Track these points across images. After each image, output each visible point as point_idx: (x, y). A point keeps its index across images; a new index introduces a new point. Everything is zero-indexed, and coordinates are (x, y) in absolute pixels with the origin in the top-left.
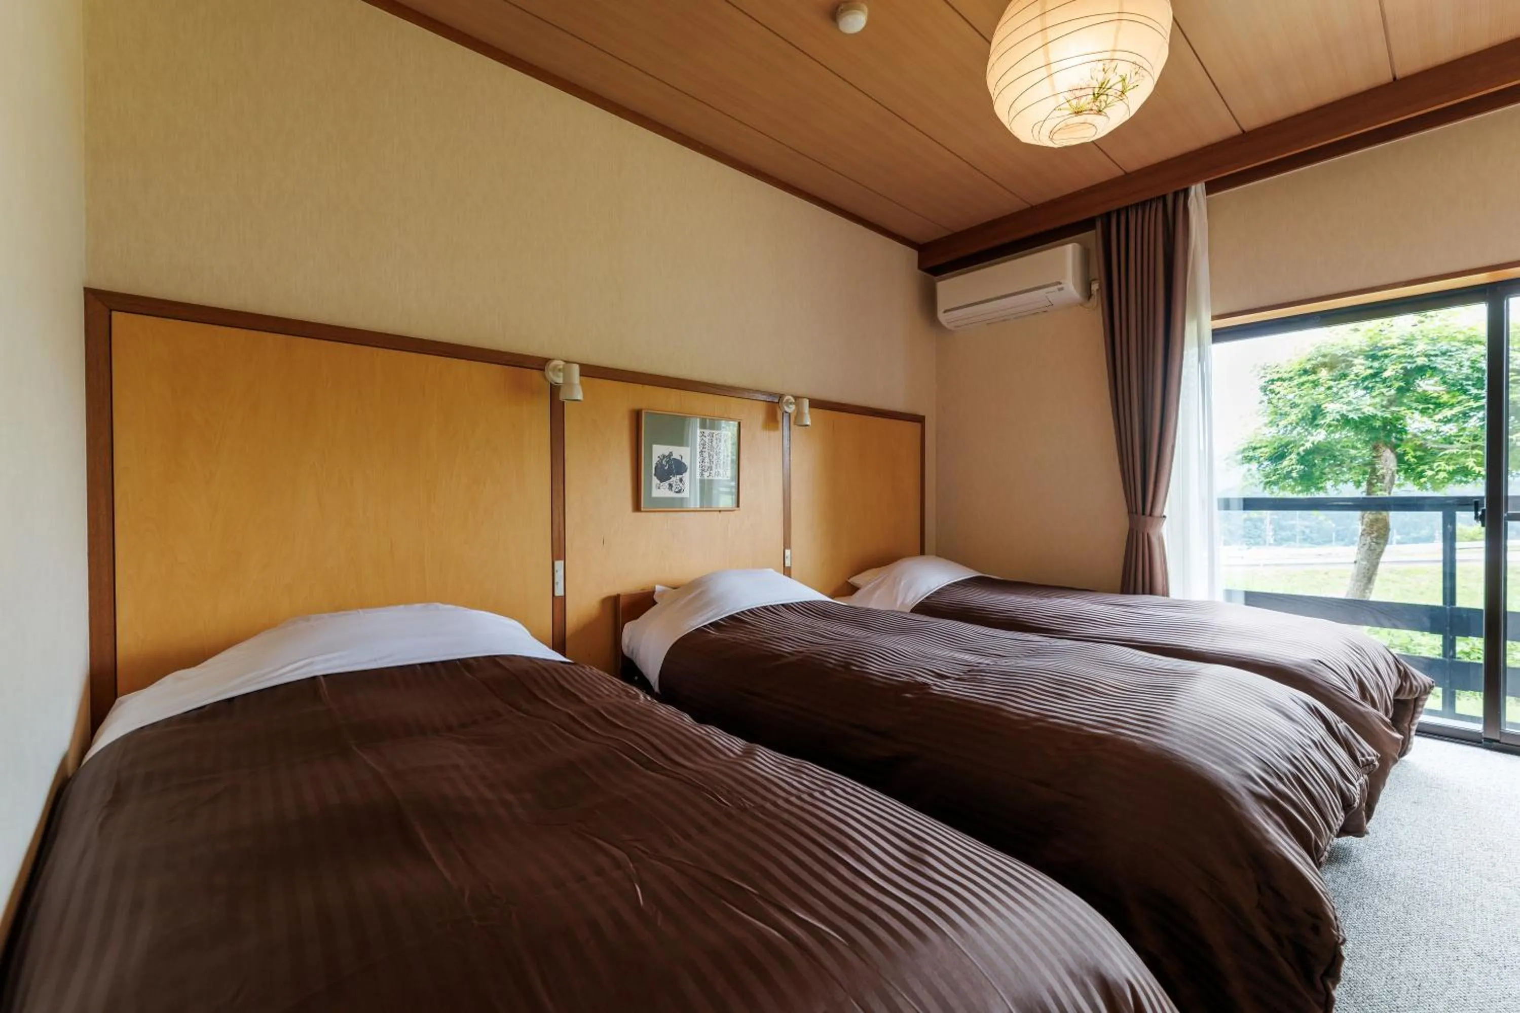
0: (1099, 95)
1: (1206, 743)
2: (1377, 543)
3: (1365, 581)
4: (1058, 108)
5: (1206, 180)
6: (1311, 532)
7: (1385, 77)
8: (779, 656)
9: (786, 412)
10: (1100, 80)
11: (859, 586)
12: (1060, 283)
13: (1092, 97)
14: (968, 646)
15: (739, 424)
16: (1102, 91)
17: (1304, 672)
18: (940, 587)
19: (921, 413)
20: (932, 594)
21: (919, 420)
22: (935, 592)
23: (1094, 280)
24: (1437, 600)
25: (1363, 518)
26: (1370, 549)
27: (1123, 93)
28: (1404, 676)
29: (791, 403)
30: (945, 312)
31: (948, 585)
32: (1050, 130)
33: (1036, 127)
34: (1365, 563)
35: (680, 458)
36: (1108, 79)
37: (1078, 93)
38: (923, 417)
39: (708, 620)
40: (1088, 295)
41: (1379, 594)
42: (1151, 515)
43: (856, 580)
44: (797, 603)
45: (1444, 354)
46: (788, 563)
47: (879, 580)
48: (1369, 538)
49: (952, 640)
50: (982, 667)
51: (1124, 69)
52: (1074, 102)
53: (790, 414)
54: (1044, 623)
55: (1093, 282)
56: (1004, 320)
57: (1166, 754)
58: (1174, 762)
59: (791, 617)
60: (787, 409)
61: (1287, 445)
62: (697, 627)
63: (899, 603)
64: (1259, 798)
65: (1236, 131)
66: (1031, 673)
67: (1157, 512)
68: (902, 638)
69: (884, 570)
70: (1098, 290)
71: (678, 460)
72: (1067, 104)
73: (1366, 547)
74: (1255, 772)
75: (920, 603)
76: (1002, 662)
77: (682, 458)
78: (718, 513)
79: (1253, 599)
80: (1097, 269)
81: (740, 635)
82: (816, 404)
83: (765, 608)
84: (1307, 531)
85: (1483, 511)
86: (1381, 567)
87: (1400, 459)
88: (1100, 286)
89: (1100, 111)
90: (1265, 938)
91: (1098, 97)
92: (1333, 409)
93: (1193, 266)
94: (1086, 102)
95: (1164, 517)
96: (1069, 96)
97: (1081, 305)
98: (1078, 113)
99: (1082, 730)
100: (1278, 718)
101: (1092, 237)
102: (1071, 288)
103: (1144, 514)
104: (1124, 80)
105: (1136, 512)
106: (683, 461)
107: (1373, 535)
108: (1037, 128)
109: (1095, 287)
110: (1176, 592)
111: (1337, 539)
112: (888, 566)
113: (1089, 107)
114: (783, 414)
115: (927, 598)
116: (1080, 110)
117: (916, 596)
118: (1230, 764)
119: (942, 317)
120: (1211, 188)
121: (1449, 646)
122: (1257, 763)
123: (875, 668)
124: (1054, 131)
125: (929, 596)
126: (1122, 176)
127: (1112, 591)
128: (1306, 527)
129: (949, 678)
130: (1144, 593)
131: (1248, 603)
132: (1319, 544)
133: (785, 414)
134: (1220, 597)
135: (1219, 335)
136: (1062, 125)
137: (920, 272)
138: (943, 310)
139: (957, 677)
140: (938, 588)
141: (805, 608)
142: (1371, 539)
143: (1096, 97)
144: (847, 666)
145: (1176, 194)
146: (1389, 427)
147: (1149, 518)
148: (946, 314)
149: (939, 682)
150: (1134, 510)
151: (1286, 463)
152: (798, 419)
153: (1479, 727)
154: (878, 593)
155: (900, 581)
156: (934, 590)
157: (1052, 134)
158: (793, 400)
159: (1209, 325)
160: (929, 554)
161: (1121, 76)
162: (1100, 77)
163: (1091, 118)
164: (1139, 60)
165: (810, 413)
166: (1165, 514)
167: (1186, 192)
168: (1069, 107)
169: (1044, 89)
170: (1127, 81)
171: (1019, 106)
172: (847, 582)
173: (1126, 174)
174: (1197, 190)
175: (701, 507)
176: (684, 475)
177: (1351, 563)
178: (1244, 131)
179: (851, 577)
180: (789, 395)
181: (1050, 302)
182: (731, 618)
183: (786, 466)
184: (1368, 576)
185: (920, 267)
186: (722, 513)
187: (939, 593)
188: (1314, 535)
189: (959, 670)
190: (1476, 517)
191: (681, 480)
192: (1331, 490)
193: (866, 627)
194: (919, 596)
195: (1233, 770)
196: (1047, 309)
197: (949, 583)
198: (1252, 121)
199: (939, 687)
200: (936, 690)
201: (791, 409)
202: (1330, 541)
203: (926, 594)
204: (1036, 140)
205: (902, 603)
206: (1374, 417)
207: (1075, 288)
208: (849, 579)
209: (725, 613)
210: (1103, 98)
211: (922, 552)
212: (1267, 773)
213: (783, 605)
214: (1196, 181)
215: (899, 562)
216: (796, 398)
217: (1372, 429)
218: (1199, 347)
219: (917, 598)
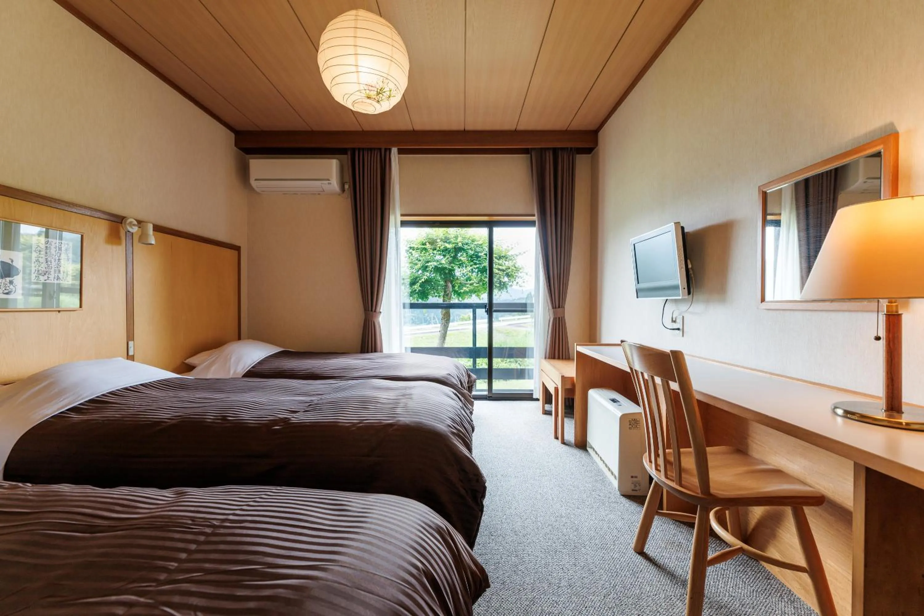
0: (380, 93)
1: (432, 415)
2: (447, 323)
3: (443, 339)
4: (359, 91)
5: (398, 147)
6: (415, 319)
7: (462, 128)
8: (158, 423)
9: (129, 231)
10: (381, 87)
11: (195, 366)
12: (328, 180)
13: (376, 93)
14: (298, 392)
15: (82, 236)
16: (381, 92)
17: (445, 380)
18: (261, 359)
19: (237, 243)
20: (256, 364)
21: (238, 249)
22: (258, 363)
23: (346, 183)
24: (471, 345)
25: (442, 312)
26: (444, 325)
27: (389, 97)
28: (469, 376)
29: (134, 225)
30: (256, 180)
31: (265, 358)
32: (354, 100)
33: (346, 95)
34: (443, 331)
35: (10, 262)
36: (384, 87)
37: (371, 88)
38: (240, 247)
39: (66, 406)
40: (343, 190)
41: (448, 344)
42: (375, 311)
43: (192, 361)
44: (154, 382)
45: (467, 244)
46: (131, 353)
47: (214, 358)
48: (444, 321)
49: (287, 390)
50: (316, 402)
51: (391, 86)
52: (368, 91)
53: (133, 233)
54: (329, 373)
55: (346, 184)
56: (295, 194)
57: (420, 425)
58: (424, 427)
59: (154, 393)
60: (130, 230)
61: (416, 278)
62: (53, 415)
63: (232, 372)
64: (453, 433)
65: (410, 128)
66: (346, 400)
67: (378, 310)
68: (253, 394)
69: (215, 353)
70: (348, 189)
71: (9, 264)
72: (364, 91)
73: (443, 324)
74: (450, 423)
75: (248, 371)
76: (323, 397)
77: (12, 261)
78: (57, 312)
79: (414, 350)
80: (348, 177)
81: (109, 414)
82: (158, 229)
83: (126, 389)
84: (414, 318)
85: (487, 309)
86: (448, 332)
87: (453, 287)
88: (349, 186)
89: (378, 101)
90: (463, 492)
91: (379, 94)
92: (432, 265)
93: (393, 186)
94: (373, 94)
95: (381, 312)
96: (366, 88)
97: (339, 195)
98: (369, 98)
99: (381, 423)
100: (449, 399)
101: (346, 158)
102: (334, 184)
103: (372, 310)
104: (390, 91)
105: (368, 310)
106: (14, 264)
107: (445, 319)
108: (346, 97)
109: (347, 187)
110: (386, 350)
111: (424, 322)
112: (219, 348)
113: (374, 97)
114: (126, 232)
115: (253, 367)
116: (370, 97)
117: (244, 367)
118: (442, 422)
119: (253, 183)
120: (400, 152)
121: (475, 363)
122: (450, 420)
123: (247, 416)
124: (355, 102)
125: (254, 365)
126: (361, 131)
127: (357, 353)
128: (414, 316)
129: (299, 412)
130: (372, 352)
131: (412, 352)
132: (418, 324)
133: (127, 233)
134: (404, 351)
135: (404, 224)
136: (360, 100)
137: (235, 148)
138: (254, 179)
139: (303, 410)
140: (259, 360)
141: (162, 384)
142: (445, 321)
143: (378, 94)
144: (224, 418)
145: (386, 149)
146: (442, 272)
147: (374, 313)
148: (257, 181)
149: (294, 415)
150: (367, 309)
151: (416, 287)
152: (143, 238)
153: (486, 393)
154: (213, 368)
155: (230, 358)
156: (258, 361)
157: (354, 103)
158: (135, 223)
159: (399, 219)
160: (245, 339)
161: (390, 89)
162: (381, 85)
163: (375, 103)
164: (397, 84)
165: (154, 235)
166: (381, 311)
167: (390, 150)
168: (365, 93)
169: (353, 78)
170: (392, 92)
171: (337, 80)
172: (184, 363)
173: (363, 131)
174: (394, 150)
175: (43, 307)
176: (15, 277)
177: (437, 332)
178: (414, 129)
179: (188, 358)
180: (131, 218)
181: (323, 189)
182: (92, 401)
183: (130, 275)
184: (444, 336)
185: (236, 145)
186: (61, 313)
187: (261, 363)
188: (416, 320)
189: (302, 407)
190: (486, 311)
191: (11, 282)
192: (432, 300)
193: (221, 391)
194: (246, 367)
195: (444, 425)
196: (321, 193)
197: (266, 356)
198: (418, 127)
199: (295, 418)
200: (294, 420)
201: (134, 230)
202: (422, 323)
203: (252, 365)
204: (344, 102)
205: (235, 372)
206: (446, 268)
207: (337, 185)
208: (185, 360)
209: (82, 399)
210: (381, 95)
211: (239, 338)
212: (454, 423)
213: (141, 385)
214: (395, 146)
215: (226, 346)
216: (139, 222)
217: (445, 274)
218: (395, 228)
219: (245, 369)
